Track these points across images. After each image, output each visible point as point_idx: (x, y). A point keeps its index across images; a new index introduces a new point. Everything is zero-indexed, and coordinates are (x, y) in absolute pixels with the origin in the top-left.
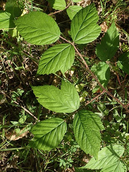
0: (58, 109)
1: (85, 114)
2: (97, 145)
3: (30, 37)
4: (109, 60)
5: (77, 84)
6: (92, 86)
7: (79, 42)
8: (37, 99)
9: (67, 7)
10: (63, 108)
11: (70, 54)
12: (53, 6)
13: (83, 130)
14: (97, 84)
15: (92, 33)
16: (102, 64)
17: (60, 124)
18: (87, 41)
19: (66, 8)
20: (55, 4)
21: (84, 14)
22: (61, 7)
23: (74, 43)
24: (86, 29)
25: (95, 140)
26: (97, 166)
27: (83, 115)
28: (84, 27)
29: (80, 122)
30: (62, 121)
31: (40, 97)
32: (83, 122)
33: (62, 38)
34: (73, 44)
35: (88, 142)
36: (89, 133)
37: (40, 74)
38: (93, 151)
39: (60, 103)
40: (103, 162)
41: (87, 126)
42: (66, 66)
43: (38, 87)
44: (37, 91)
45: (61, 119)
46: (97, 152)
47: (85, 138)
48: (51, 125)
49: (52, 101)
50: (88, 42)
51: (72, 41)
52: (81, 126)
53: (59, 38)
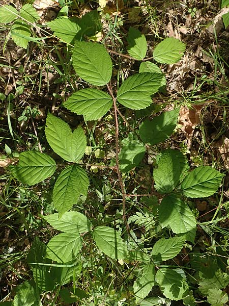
0: (58, 149)
1: (78, 170)
2: (69, 205)
4: (149, 144)
5: (100, 148)
6: (108, 155)
7: (122, 102)
8: (45, 127)
9: (145, 60)
10: (63, 152)
11: (105, 106)
12: (130, 49)
13: (66, 183)
14: (115, 157)
15: (140, 101)
16: (139, 144)
17: (50, 165)
18: (130, 106)
19: (143, 60)
20: (133, 48)
22: (137, 56)
23: (116, 99)
24: (136, 94)
25: (70, 199)
26: (56, 225)
28: (135, 90)
29: (69, 174)
30: (54, 164)
31: (49, 127)
32: (71, 176)
33: (108, 87)
35: (63, 197)
36: (70, 190)
37: (65, 106)
38: (62, 207)
39: (63, 145)
40: (64, 226)
41: (73, 182)
42: (93, 115)
43: (54, 117)
44: (50, 120)
45: (54, 162)
46: (65, 211)
47: (63, 192)
48: (41, 161)
49: (57, 138)
50: (129, 108)
51: (115, 97)
52: (68, 179)
53: (105, 84)
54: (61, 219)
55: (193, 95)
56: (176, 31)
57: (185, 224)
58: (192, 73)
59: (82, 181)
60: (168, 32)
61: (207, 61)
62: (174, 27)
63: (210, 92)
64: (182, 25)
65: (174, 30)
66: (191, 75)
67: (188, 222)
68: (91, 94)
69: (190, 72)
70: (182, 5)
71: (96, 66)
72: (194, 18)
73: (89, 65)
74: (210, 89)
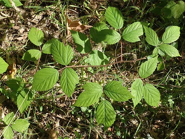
3: (47, 87)
7: (68, 62)
11: (71, 72)
13: (115, 94)
15: (68, 52)
17: (104, 104)
19: (41, 52)
21: (55, 49)
22: (39, 55)
25: (124, 91)
26: (139, 99)
27: (107, 88)
28: (62, 55)
29: (110, 92)
32: (111, 91)
34: (67, 67)
35: (123, 96)
36: (119, 92)
38: (128, 96)
39: (93, 96)
40: (139, 95)
41: (114, 90)
46: (131, 94)
47: (119, 96)
48: (101, 109)
49: (89, 99)
51: (65, 66)
52: (112, 93)
53: (58, 72)
54: (135, 97)
55: (61, 25)
56: (22, 35)
57: (138, 28)
58: (48, 25)
59: (114, 84)
60: (22, 40)
61: (41, 17)
62: (20, 36)
63: (60, 15)
64: (19, 32)
65: (21, 36)
66: (49, 26)
67: (137, 26)
68: (63, 80)
69: (47, 27)
70: (6, 32)
71: (47, 77)
72: (15, 24)
73: (47, 81)
74: (58, 14)
